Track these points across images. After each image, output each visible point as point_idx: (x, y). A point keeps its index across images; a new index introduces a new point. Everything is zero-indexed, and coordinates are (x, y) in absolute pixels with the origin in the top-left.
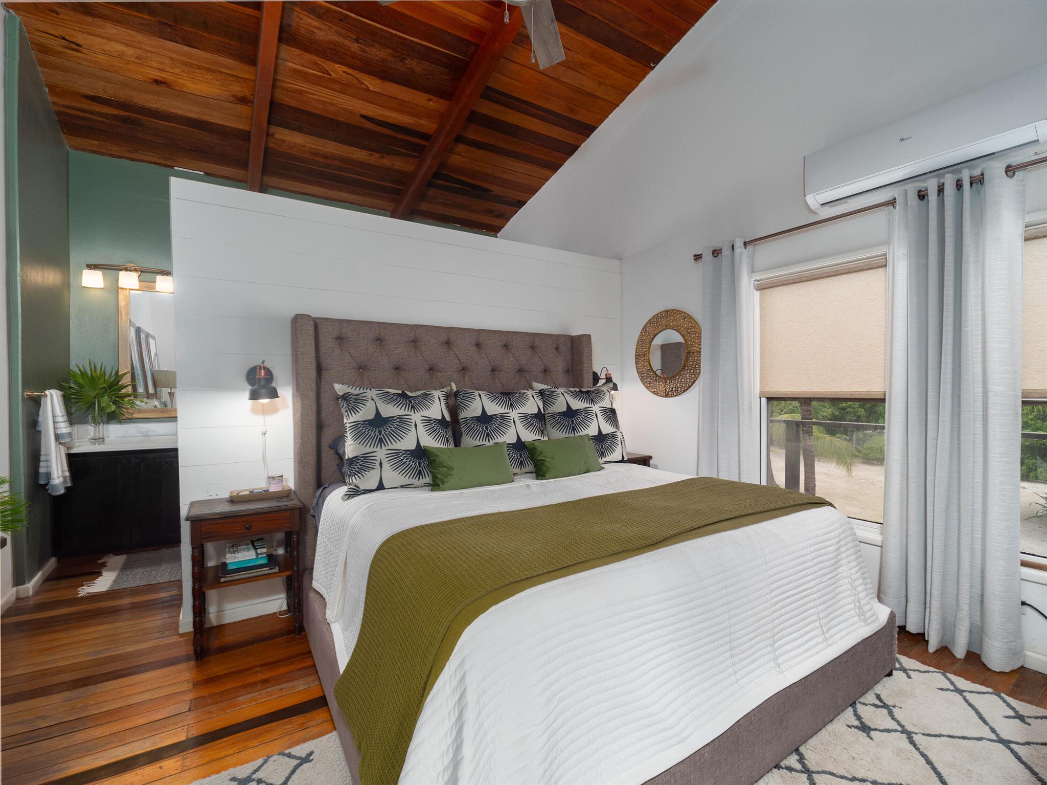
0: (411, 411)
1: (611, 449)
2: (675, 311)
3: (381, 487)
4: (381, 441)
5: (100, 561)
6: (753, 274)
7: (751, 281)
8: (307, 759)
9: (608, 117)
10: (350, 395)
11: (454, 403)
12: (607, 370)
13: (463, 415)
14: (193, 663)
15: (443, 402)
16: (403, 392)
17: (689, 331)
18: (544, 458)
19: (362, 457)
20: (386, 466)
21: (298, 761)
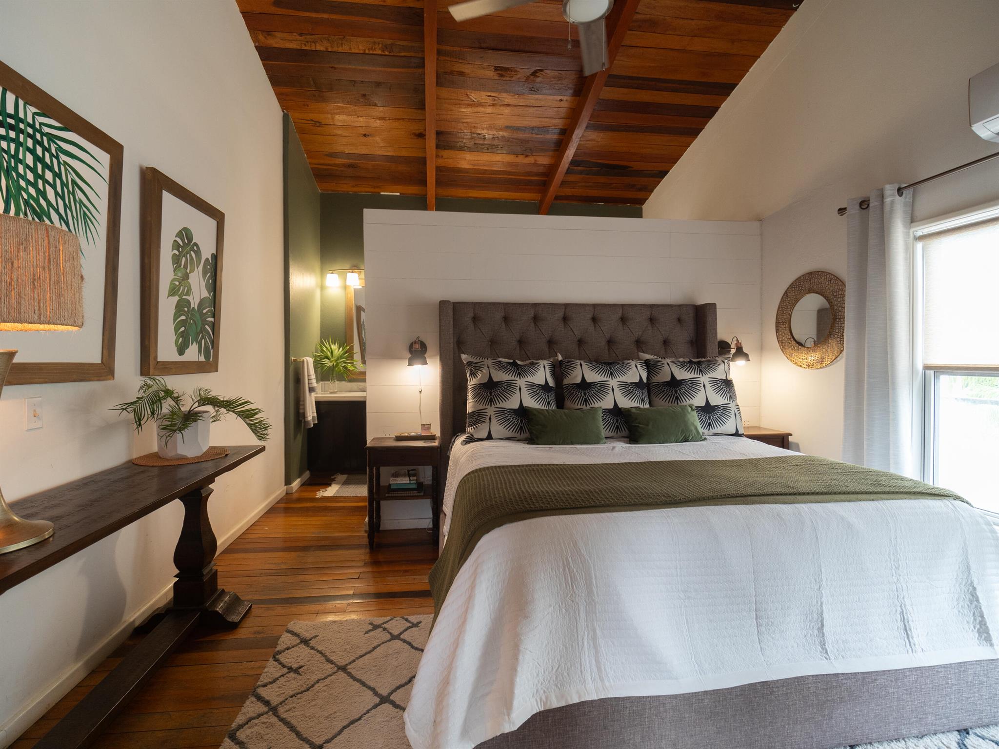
0: (517, 377)
1: (720, 421)
2: (820, 273)
3: (489, 437)
4: (491, 400)
5: (332, 477)
6: (912, 224)
7: (909, 232)
8: (416, 625)
9: (748, 71)
10: (472, 363)
11: (559, 371)
12: (737, 340)
13: (566, 381)
14: (368, 550)
15: (548, 370)
16: (514, 361)
17: (835, 294)
18: (638, 425)
19: (477, 413)
20: (494, 421)
21: (411, 625)
